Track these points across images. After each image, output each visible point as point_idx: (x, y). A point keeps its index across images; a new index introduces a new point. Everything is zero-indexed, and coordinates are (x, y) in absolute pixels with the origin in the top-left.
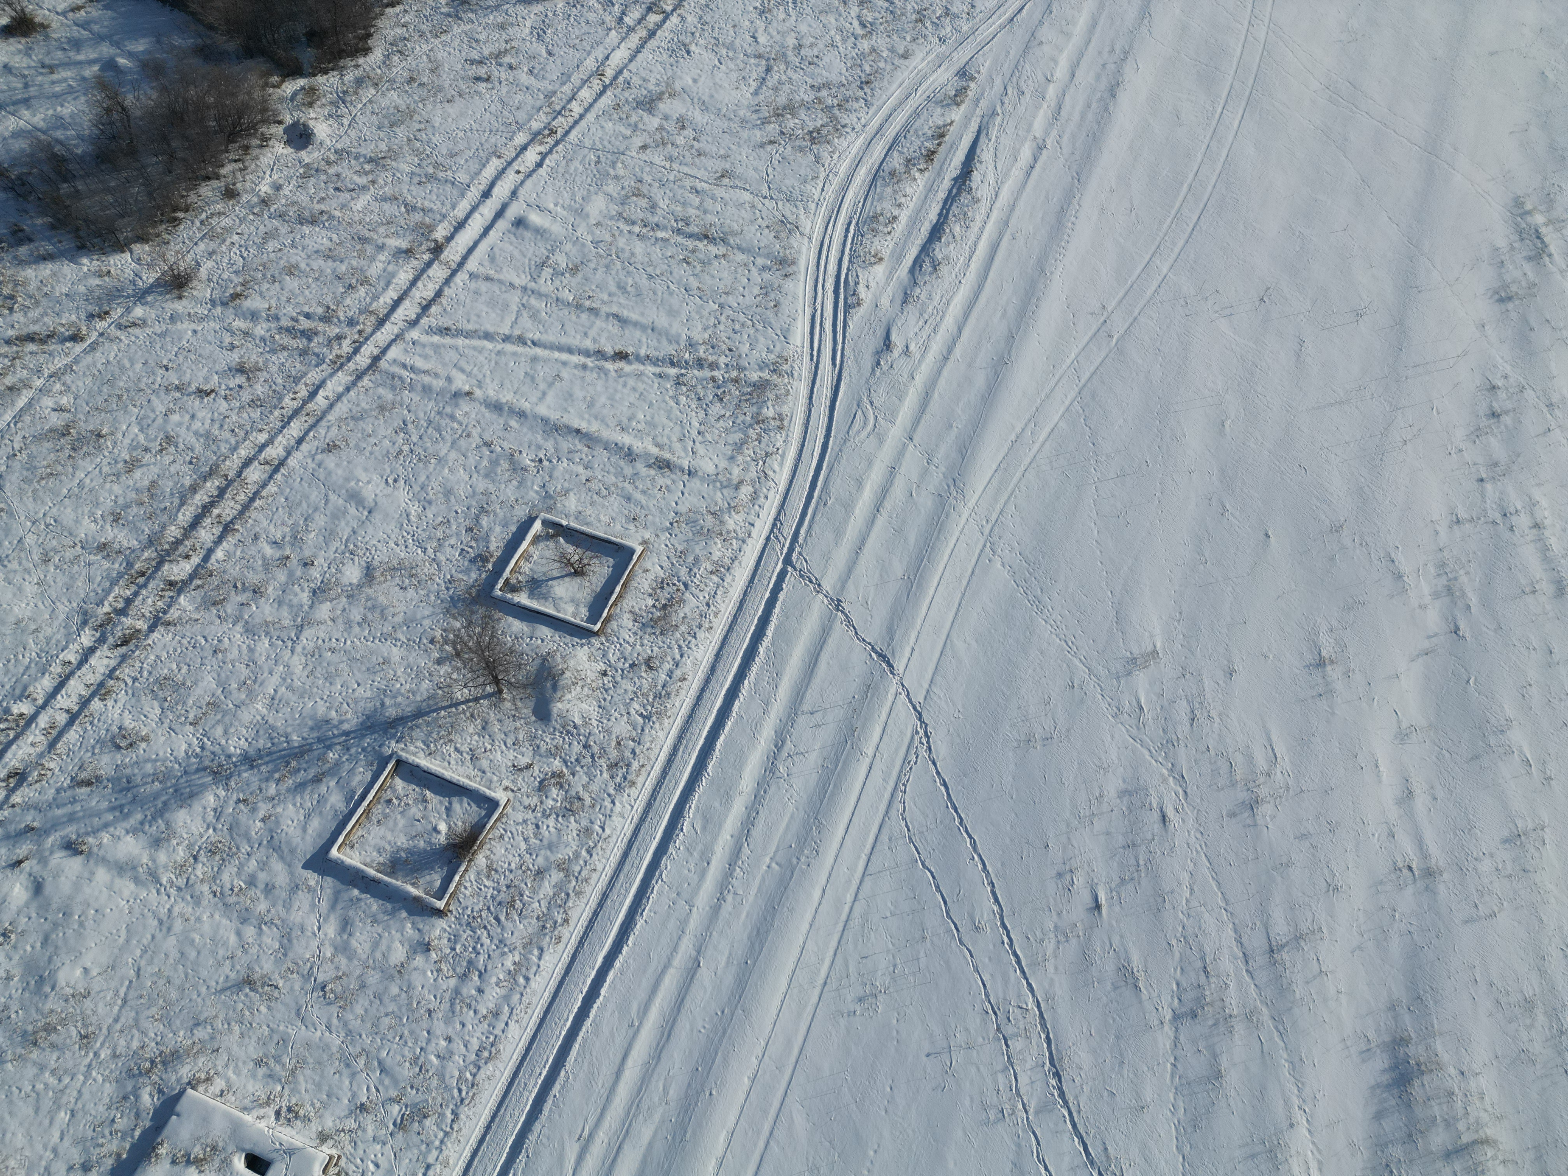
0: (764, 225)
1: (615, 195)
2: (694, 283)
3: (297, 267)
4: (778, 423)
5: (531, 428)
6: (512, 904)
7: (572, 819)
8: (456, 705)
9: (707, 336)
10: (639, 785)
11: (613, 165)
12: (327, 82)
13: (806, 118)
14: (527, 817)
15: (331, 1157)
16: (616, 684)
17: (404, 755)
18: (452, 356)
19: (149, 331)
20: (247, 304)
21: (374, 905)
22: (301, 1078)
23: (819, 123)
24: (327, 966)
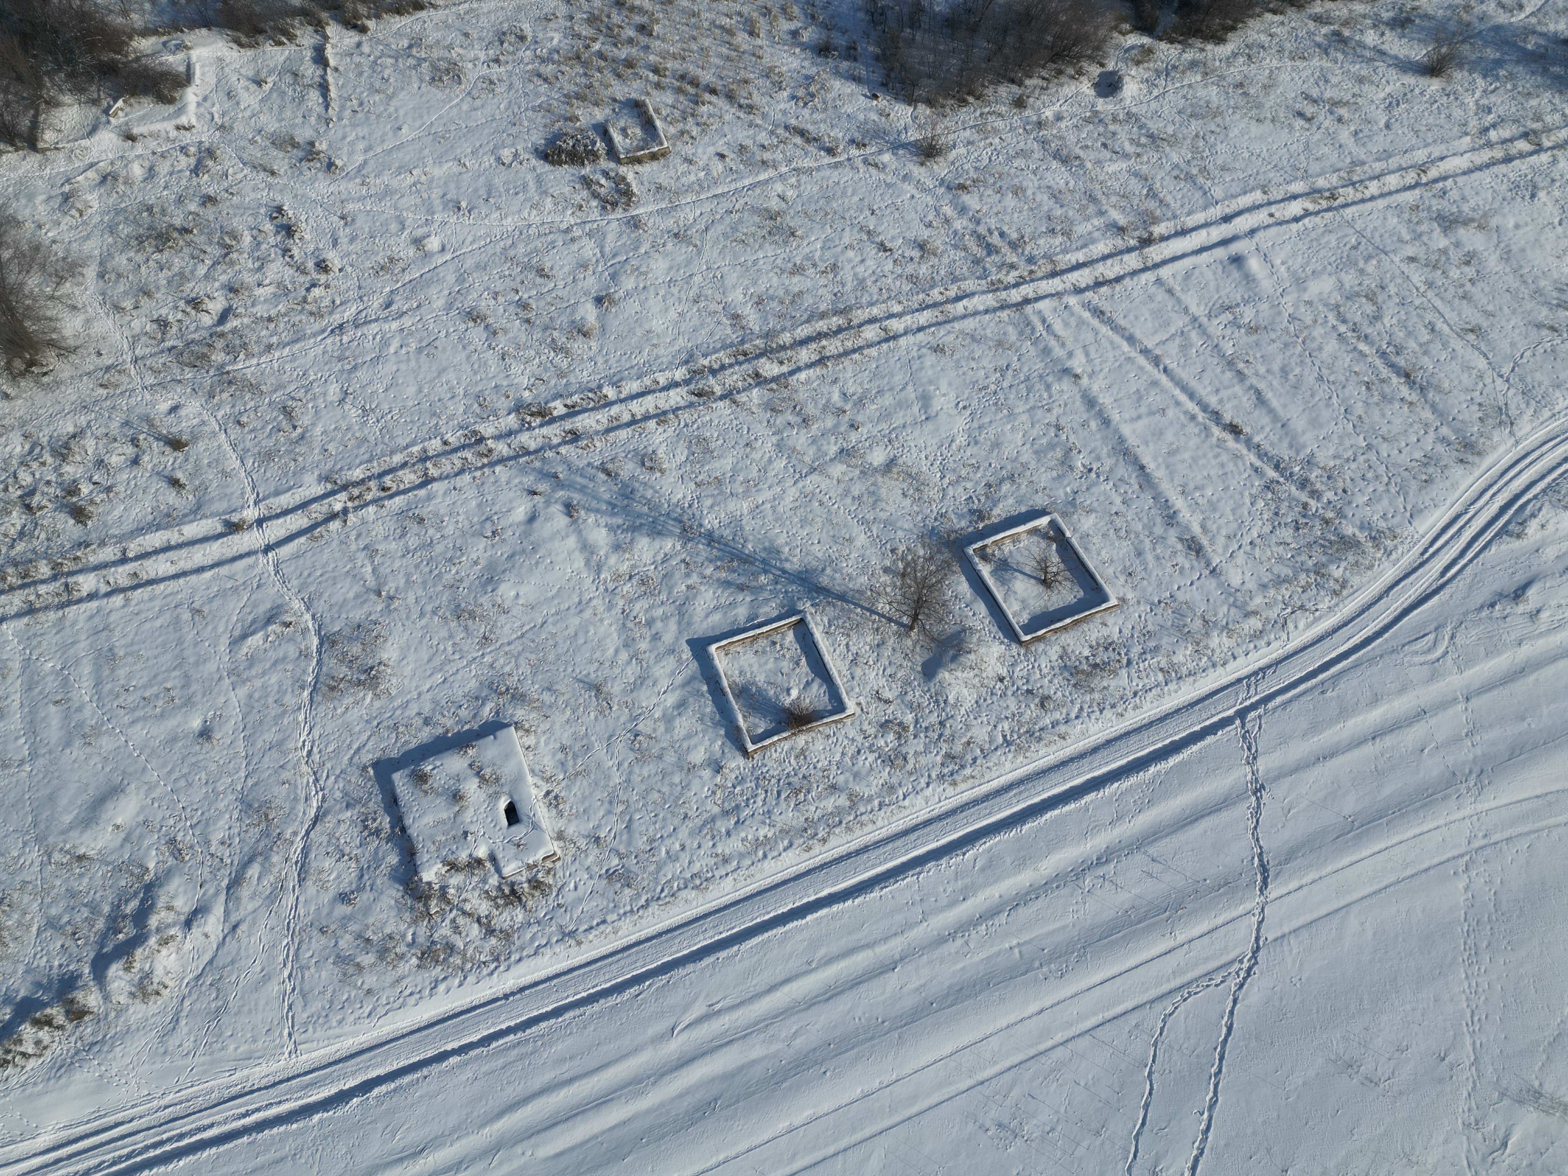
0: (1479, 400)
1: (1347, 286)
2: (1359, 409)
3: (1024, 190)
4: (1337, 587)
5: (1105, 438)
6: (797, 792)
7: (888, 769)
8: (873, 612)
9: (1332, 464)
10: (959, 789)
11: (1368, 258)
12: (1167, 52)
14: (857, 738)
15: (554, 854)
16: (1004, 695)
17: (809, 617)
18: (1089, 337)
19: (882, 176)
20: (966, 198)
21: (709, 708)
22: (578, 783)
24: (649, 723)
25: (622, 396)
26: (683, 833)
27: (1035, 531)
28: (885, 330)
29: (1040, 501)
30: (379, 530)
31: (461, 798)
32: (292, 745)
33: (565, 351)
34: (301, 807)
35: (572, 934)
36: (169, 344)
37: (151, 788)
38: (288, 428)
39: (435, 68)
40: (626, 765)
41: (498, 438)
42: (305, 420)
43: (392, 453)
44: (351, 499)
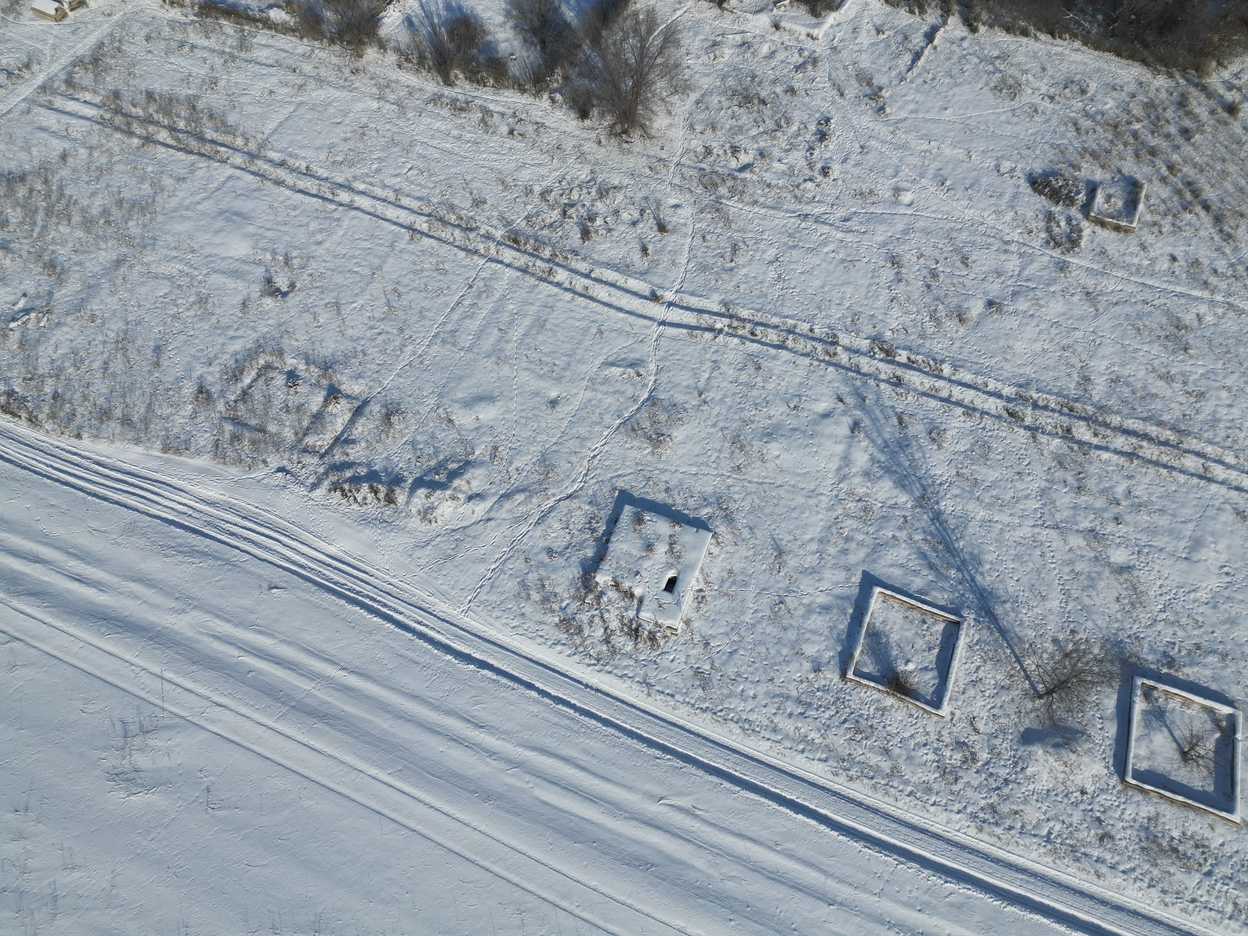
6: (858, 731)
8: (1018, 660)
10: (980, 836)
14: (932, 735)
15: (676, 630)
16: (1076, 804)
17: (965, 626)
21: (843, 626)
22: (723, 600)
24: (796, 602)
25: (953, 378)
26: (762, 689)
27: (1210, 711)
28: (1206, 469)
29: (1235, 692)
30: (730, 356)
31: (651, 550)
32: (589, 445)
33: (938, 322)
34: (567, 483)
35: (649, 685)
36: (703, 165)
37: (507, 411)
38: (728, 259)
39: (1003, 80)
40: (760, 615)
41: (847, 349)
42: (741, 260)
43: (775, 314)
44: (729, 326)
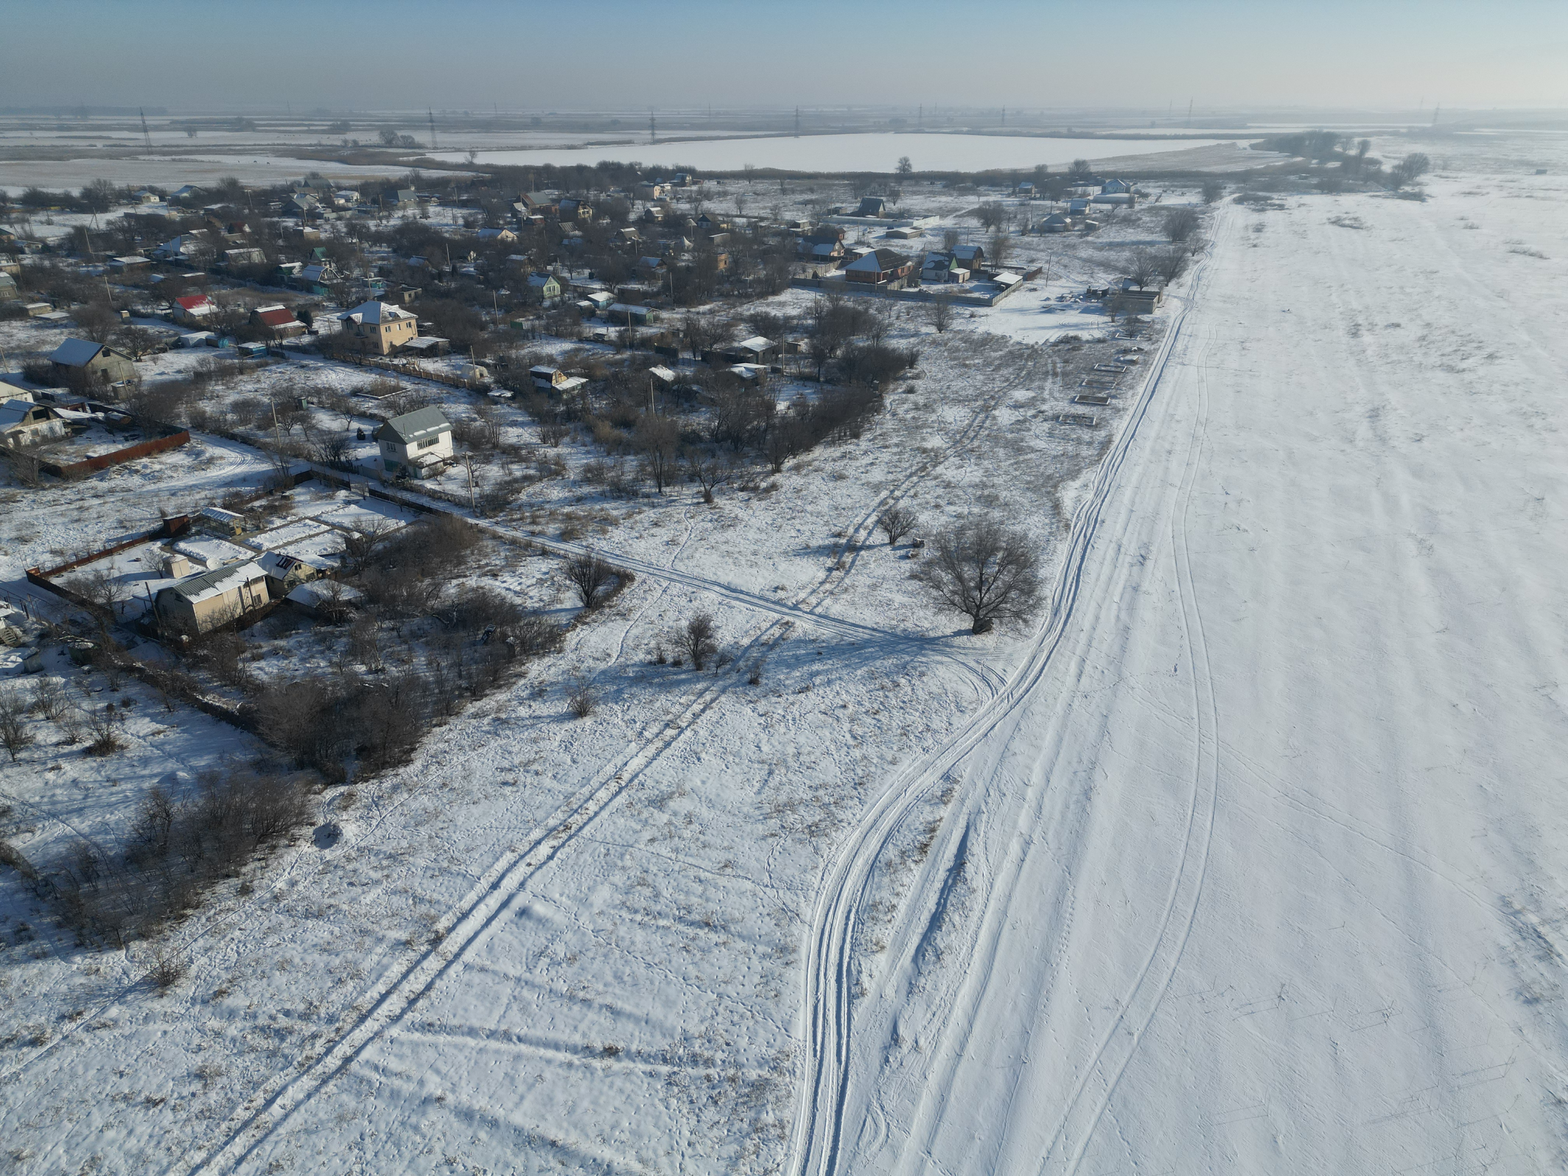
0: (765, 912)
1: (620, 884)
2: (692, 971)
3: (290, 962)
5: (501, 1141)
9: (703, 1028)
11: (622, 856)
12: (366, 790)
13: (804, 814)
18: (430, 1055)
19: (117, 1032)
20: (228, 1002)
23: (817, 818)
